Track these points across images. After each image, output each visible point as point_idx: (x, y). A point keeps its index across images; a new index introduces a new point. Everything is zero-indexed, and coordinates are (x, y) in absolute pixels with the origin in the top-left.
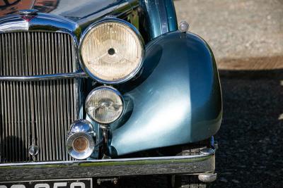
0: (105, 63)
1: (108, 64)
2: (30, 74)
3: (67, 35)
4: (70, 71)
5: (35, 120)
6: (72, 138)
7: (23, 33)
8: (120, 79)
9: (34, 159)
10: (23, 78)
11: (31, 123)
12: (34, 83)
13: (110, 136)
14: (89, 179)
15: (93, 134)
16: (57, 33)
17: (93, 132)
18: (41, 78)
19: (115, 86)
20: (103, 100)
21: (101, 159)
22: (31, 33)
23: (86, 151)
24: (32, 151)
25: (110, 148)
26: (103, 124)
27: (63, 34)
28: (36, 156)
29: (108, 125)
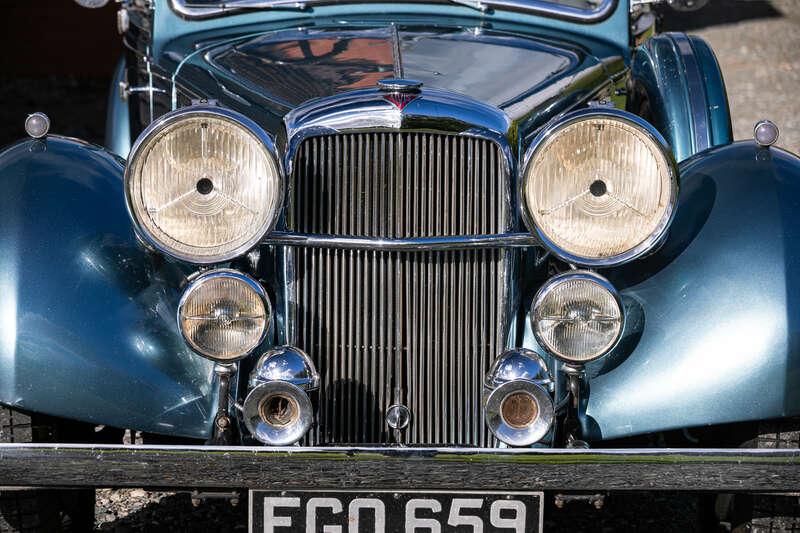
0: (581, 215)
1: (587, 217)
2: (399, 233)
3: (488, 142)
4: (492, 231)
5: (404, 343)
6: (500, 394)
7: (387, 134)
8: (616, 256)
9: (399, 438)
10: (381, 243)
11: (393, 352)
12: (405, 255)
13: (585, 391)
14: (535, 494)
15: (547, 385)
16: (466, 138)
17: (547, 381)
18: (422, 245)
19: (602, 270)
20: (574, 305)
21: (564, 447)
22: (404, 136)
23: (531, 426)
24: (394, 420)
25: (583, 420)
26: (570, 362)
27: (481, 141)
28: (403, 431)
29: (581, 365)
